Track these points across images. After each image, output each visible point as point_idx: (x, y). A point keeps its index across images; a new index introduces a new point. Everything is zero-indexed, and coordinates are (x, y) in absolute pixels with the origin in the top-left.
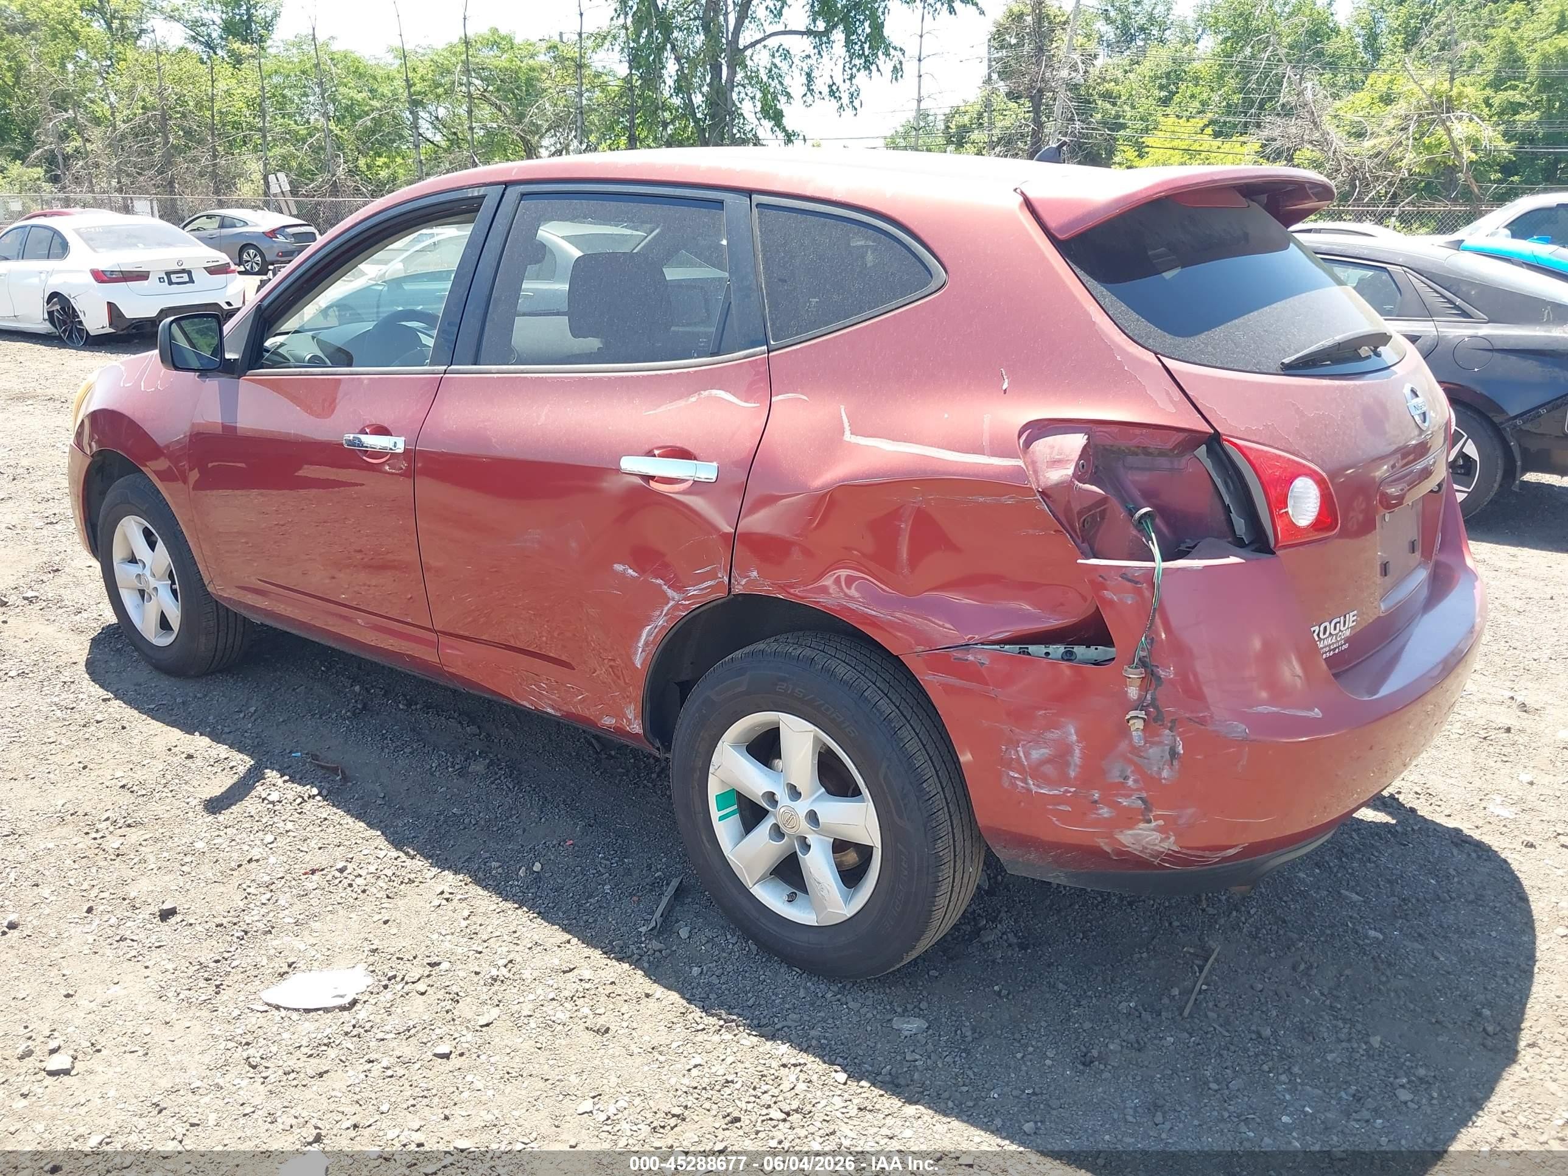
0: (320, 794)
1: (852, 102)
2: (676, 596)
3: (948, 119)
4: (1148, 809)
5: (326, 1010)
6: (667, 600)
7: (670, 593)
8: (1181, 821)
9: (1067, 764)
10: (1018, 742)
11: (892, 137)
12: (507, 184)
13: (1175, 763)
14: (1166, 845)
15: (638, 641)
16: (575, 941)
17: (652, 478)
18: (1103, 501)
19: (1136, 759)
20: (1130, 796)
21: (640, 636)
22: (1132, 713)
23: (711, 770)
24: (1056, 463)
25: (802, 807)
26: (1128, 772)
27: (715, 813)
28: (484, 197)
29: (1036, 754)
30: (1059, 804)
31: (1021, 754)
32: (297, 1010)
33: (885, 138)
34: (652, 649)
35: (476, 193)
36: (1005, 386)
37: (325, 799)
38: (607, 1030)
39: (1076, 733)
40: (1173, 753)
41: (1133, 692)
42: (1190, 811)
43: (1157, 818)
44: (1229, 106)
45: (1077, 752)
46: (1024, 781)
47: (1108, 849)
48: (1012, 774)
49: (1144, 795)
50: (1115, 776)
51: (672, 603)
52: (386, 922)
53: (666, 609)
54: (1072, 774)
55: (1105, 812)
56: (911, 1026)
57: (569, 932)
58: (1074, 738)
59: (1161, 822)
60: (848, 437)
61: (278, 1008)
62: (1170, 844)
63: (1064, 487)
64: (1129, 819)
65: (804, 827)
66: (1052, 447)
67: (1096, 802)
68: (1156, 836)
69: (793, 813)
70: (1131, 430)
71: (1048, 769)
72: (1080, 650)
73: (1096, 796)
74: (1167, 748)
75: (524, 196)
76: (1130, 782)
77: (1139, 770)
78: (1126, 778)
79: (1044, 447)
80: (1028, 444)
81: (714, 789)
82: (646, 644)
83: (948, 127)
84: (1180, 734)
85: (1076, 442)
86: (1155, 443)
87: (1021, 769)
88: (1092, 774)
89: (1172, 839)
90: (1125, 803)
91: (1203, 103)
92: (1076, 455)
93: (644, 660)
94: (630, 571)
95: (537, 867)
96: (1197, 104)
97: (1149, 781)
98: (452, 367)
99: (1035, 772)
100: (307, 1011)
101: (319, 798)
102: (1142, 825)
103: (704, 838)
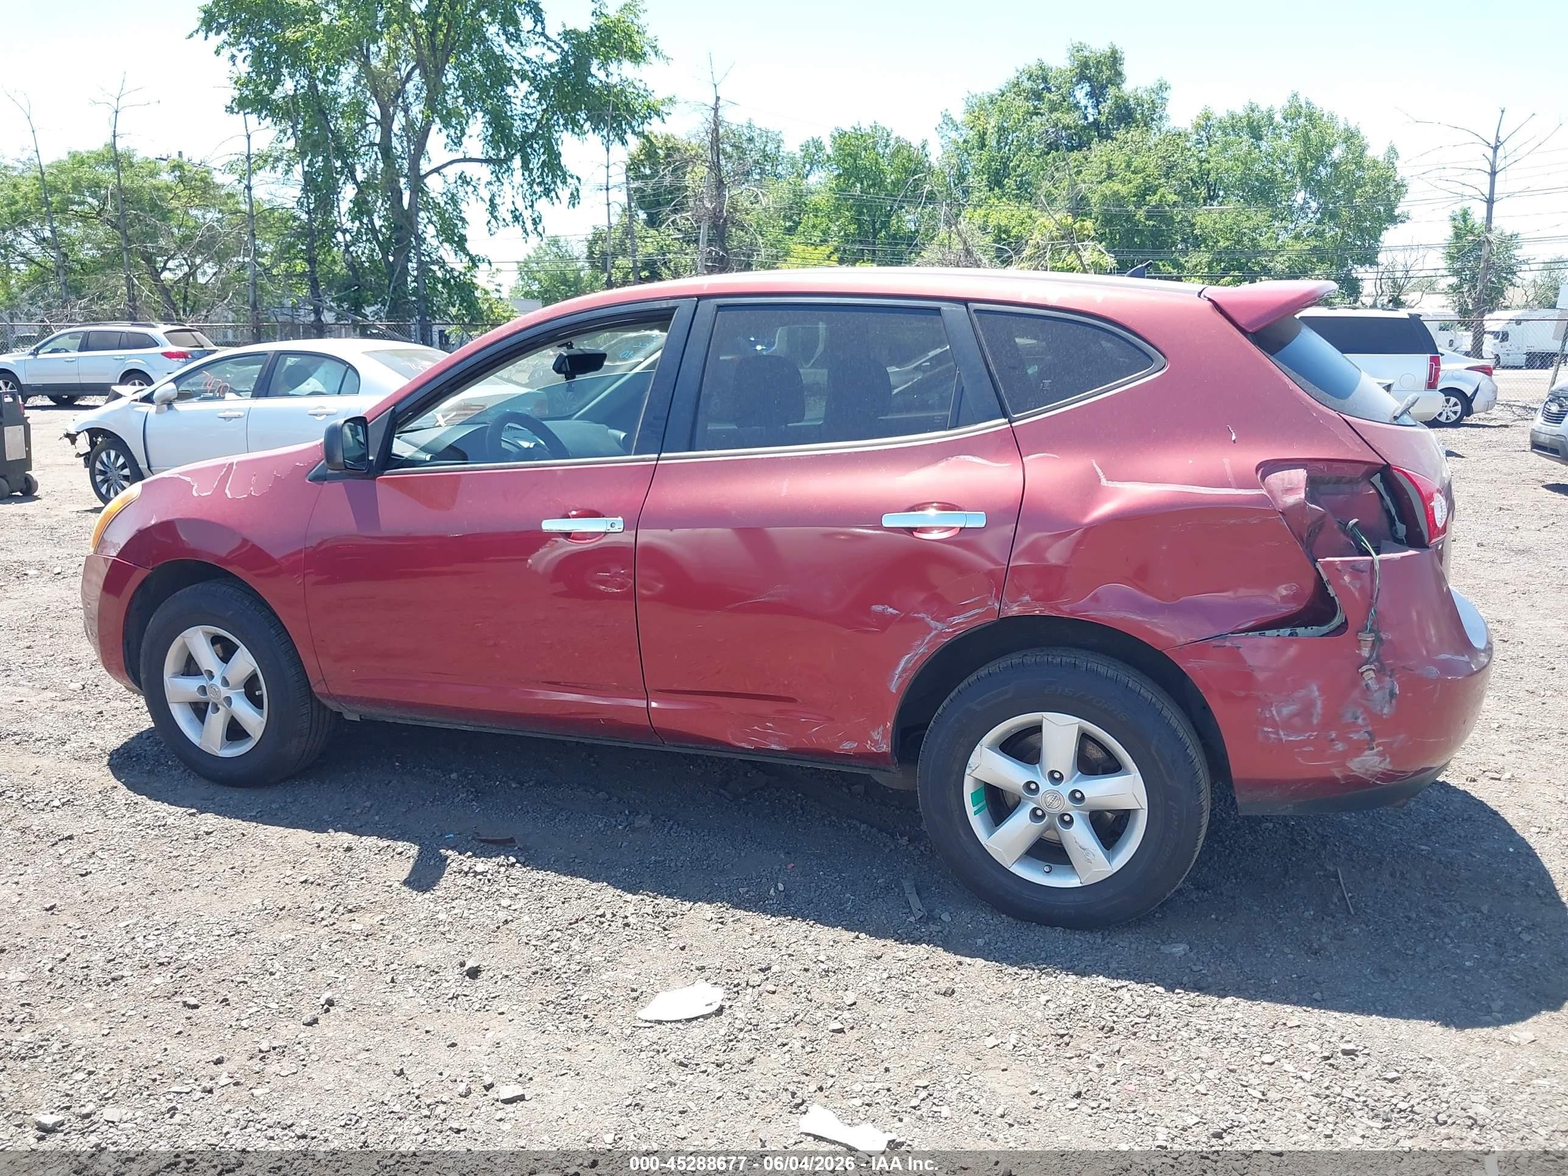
0: (518, 862)
1: (536, 229)
2: (940, 626)
3: (592, 243)
4: (1372, 740)
5: (706, 1017)
6: (930, 629)
7: (933, 623)
8: (1394, 746)
9: (1311, 715)
10: (1272, 704)
11: (526, 263)
12: (700, 297)
13: (1394, 701)
14: (1382, 766)
15: (895, 670)
16: (863, 935)
17: (915, 529)
18: (1324, 516)
19: (1364, 702)
20: (1359, 731)
21: (898, 664)
22: (1364, 668)
23: (968, 771)
24: (1289, 490)
25: (1065, 788)
26: (1359, 714)
27: (970, 809)
28: (675, 308)
29: (1286, 711)
30: (1305, 746)
31: (1274, 713)
32: (680, 1021)
33: (518, 262)
34: (911, 675)
35: (664, 305)
36: (1234, 438)
37: (524, 865)
38: (953, 992)
39: (1319, 690)
40: (1392, 694)
41: (1365, 652)
42: (1402, 736)
43: (1378, 745)
44: (846, 235)
45: (1319, 704)
46: (1277, 733)
47: (1338, 775)
48: (1266, 729)
49: (1370, 729)
50: (1348, 718)
51: (934, 633)
52: (683, 948)
53: (928, 638)
54: (1315, 721)
55: (1340, 747)
56: (1179, 949)
57: (852, 930)
58: (1317, 693)
59: (1381, 748)
60: (1104, 482)
61: (660, 1022)
62: (1386, 765)
63: (1299, 507)
64: (1357, 749)
65: (1067, 805)
66: (1283, 480)
67: (1333, 740)
68: (1377, 759)
69: (1056, 796)
70: (1335, 465)
71: (1297, 721)
72: (1300, 631)
73: (1334, 735)
74: (1387, 691)
75: (720, 307)
76: (1360, 721)
77: (1367, 711)
78: (1357, 718)
79: (1277, 479)
80: (1263, 478)
81: (969, 788)
82: (904, 670)
83: (591, 253)
84: (1397, 680)
85: (1300, 475)
86: (1348, 472)
87: (1274, 725)
88: (1331, 719)
89: (1388, 760)
90: (1355, 737)
91: (824, 232)
92: (1303, 484)
93: (901, 684)
94: (890, 610)
95: (781, 887)
96: (818, 233)
97: (1374, 717)
98: (663, 455)
99: (1288, 725)
100: (689, 1020)
101: (518, 865)
102: (1367, 753)
103: (962, 833)
